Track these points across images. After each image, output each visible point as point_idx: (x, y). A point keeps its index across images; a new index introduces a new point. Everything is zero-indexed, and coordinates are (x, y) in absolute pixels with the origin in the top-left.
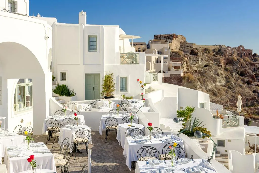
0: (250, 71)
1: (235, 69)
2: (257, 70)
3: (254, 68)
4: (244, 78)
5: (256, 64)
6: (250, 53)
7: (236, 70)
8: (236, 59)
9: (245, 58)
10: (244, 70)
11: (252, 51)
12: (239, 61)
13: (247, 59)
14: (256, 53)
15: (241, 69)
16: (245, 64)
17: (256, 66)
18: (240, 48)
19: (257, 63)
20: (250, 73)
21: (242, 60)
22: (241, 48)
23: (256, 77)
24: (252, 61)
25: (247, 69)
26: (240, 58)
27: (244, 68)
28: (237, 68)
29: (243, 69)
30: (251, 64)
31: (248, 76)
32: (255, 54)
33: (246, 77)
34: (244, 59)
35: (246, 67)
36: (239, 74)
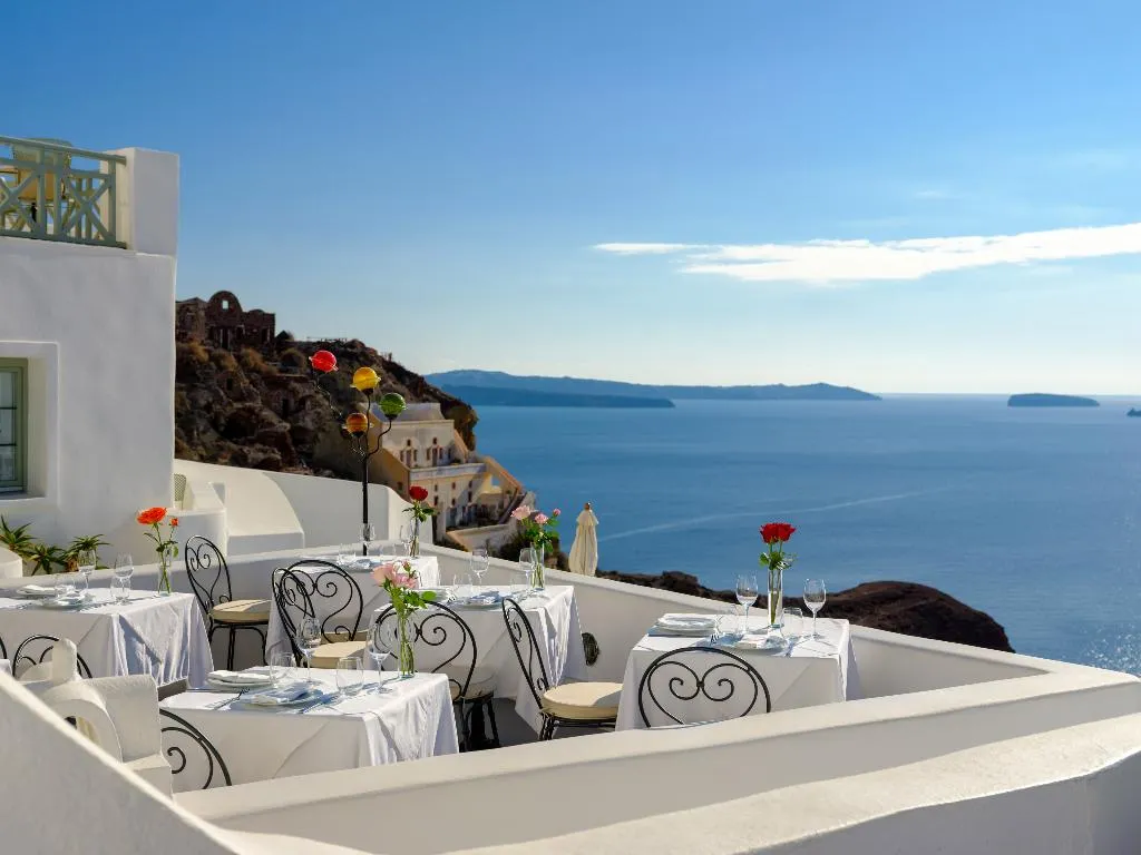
0: (267, 414)
1: (203, 402)
2: (298, 410)
3: (286, 402)
4: (246, 449)
5: (294, 385)
6: (265, 331)
7: (208, 407)
8: (205, 357)
9: (244, 351)
10: (243, 409)
11: (271, 318)
12: (221, 368)
13: (254, 356)
14: (287, 331)
15: (230, 404)
16: (247, 381)
17: (294, 392)
18: (220, 306)
19: (296, 380)
20: (271, 424)
21: (231, 362)
22: (225, 305)
23: (296, 442)
24: (273, 368)
25: (257, 404)
26: (221, 351)
27: (241, 399)
28: (211, 400)
29: (240, 406)
30: (273, 383)
31: (263, 439)
32: (284, 335)
33: (252, 443)
34: (239, 358)
35: (250, 396)
36: (222, 429)
